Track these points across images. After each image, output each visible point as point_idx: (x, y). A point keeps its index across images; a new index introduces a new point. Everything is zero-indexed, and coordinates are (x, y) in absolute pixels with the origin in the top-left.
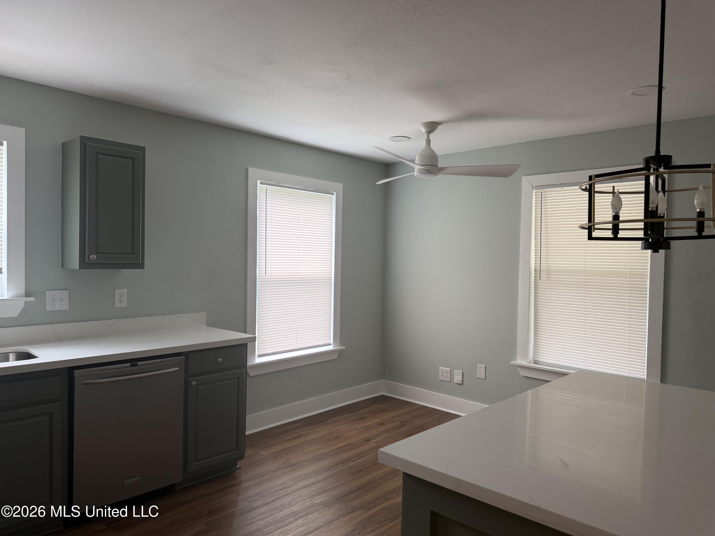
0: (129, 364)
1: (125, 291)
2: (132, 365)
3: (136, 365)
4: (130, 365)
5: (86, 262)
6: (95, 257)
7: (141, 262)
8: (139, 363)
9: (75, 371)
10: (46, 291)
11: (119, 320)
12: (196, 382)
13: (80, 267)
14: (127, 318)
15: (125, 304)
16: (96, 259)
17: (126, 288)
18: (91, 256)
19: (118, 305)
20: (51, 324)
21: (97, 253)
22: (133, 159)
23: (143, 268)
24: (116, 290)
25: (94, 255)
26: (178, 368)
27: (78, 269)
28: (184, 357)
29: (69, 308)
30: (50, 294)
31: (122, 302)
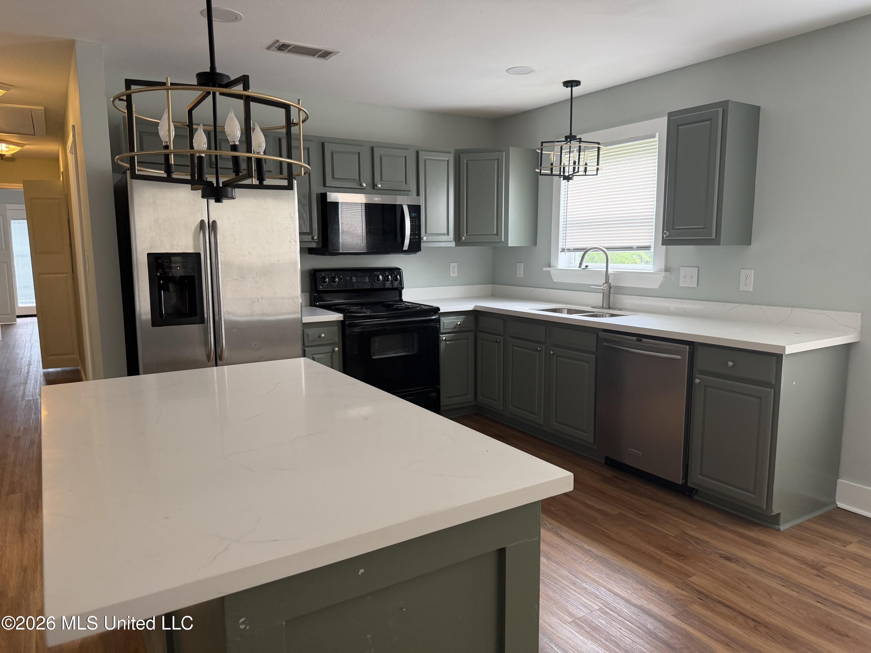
0: (636, 338)
1: (752, 273)
2: (638, 340)
3: (641, 341)
4: (636, 340)
7: (714, 237)
8: (643, 339)
10: (681, 267)
11: (740, 305)
14: (752, 304)
15: (750, 288)
17: (753, 270)
19: (742, 288)
20: (681, 299)
21: (673, 229)
22: (711, 119)
24: (742, 271)
28: (689, 347)
29: (697, 285)
30: (683, 271)
31: (747, 285)
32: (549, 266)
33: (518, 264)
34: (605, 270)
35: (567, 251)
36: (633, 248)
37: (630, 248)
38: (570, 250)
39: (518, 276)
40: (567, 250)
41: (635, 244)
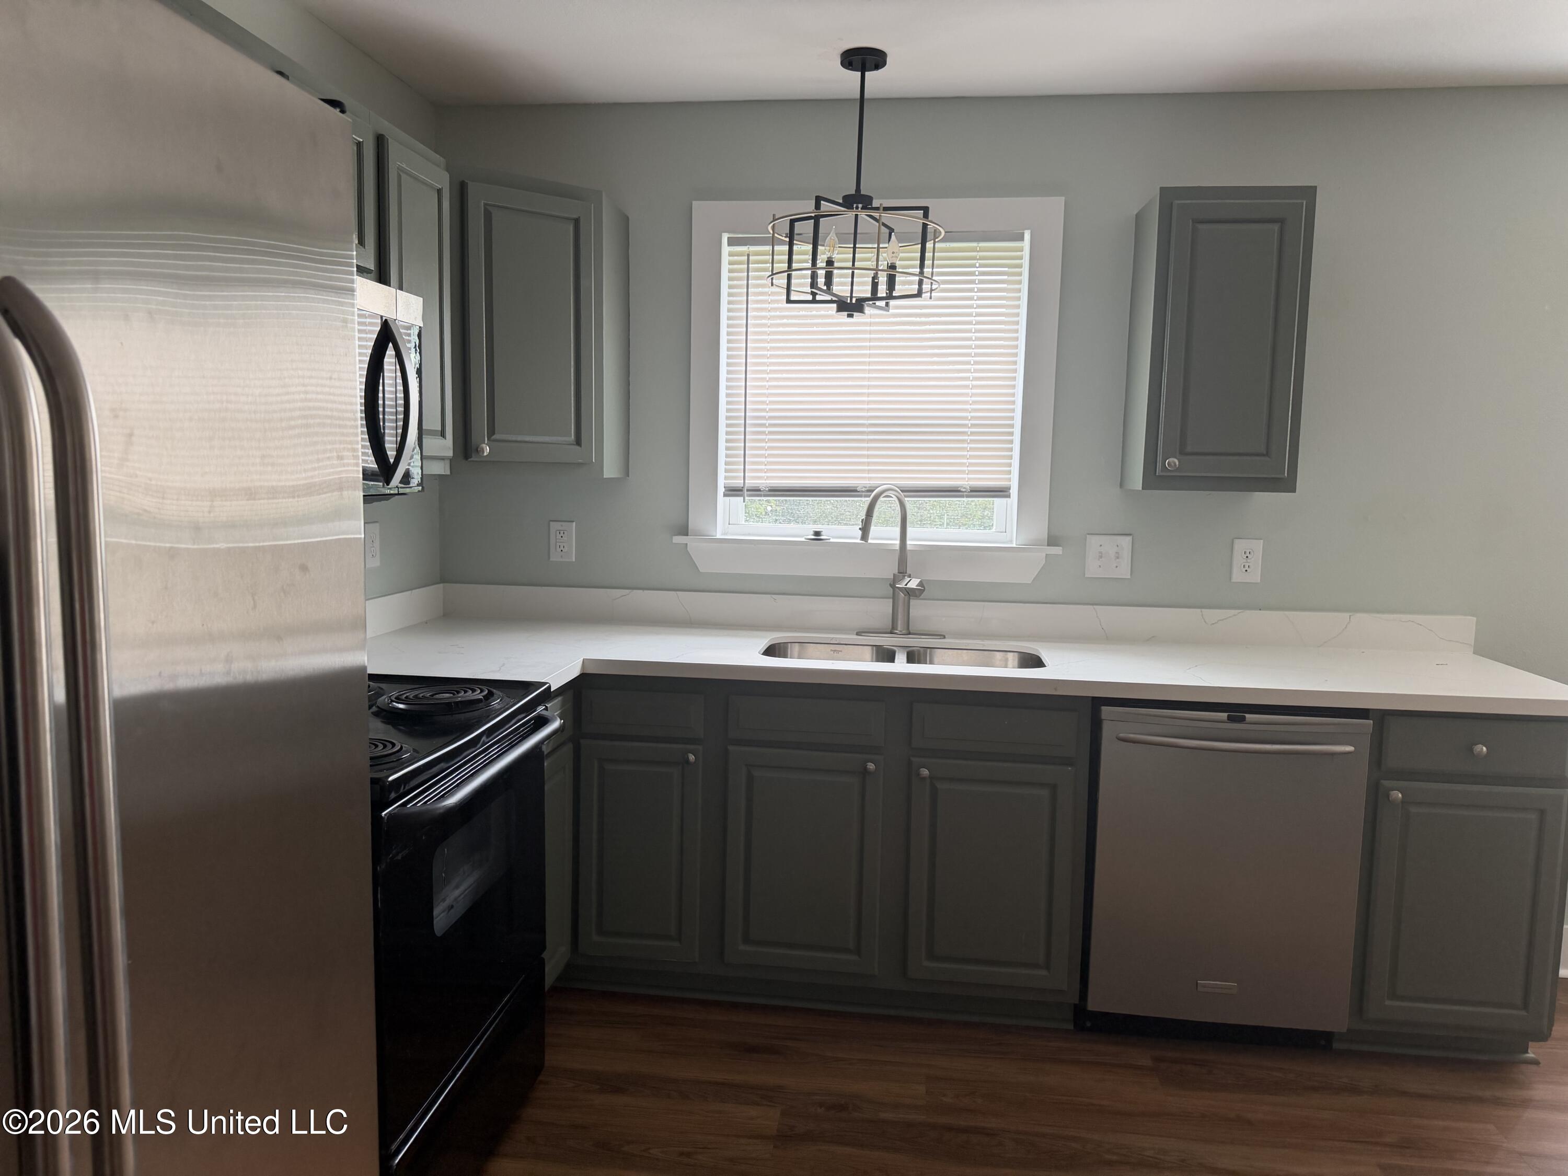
0: (1226, 714)
1: (1258, 546)
2: (1230, 719)
3: (1243, 720)
4: (1226, 718)
5: (1157, 474)
6: (1177, 463)
7: (1286, 475)
8: (1248, 716)
9: (1103, 708)
10: (1088, 536)
11: (1240, 613)
12: (1401, 792)
13: (1145, 486)
14: (1260, 610)
15: (1255, 576)
16: (1177, 466)
17: (1261, 539)
18: (1167, 461)
19: (1238, 576)
20: (1092, 604)
21: (1183, 452)
22: (1281, 221)
23: (1293, 490)
24: (1236, 541)
25: (1176, 458)
26: (1350, 749)
27: (1141, 489)
28: (1372, 722)
29: (1131, 575)
30: (1094, 542)
31: (1248, 571)
32: (684, 531)
33: (555, 526)
34: (898, 542)
35: (749, 493)
36: (959, 491)
37: (953, 492)
38: (759, 490)
39: (554, 558)
40: (748, 490)
41: (964, 481)
